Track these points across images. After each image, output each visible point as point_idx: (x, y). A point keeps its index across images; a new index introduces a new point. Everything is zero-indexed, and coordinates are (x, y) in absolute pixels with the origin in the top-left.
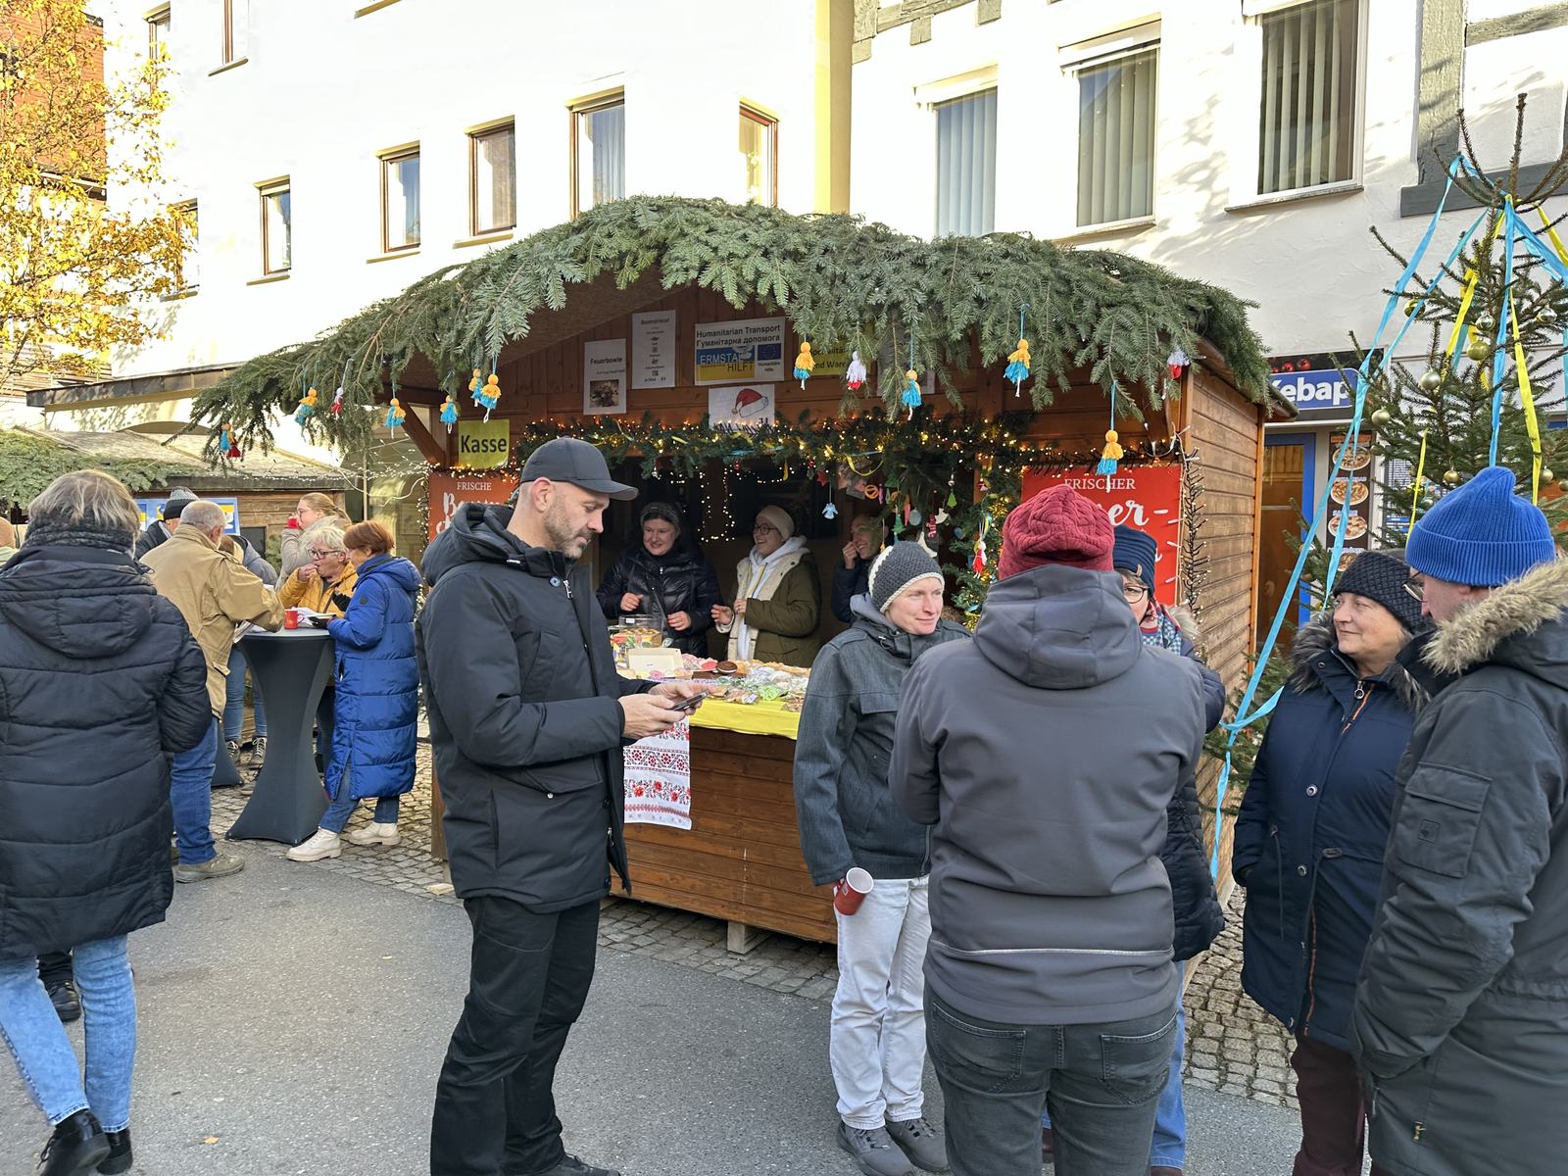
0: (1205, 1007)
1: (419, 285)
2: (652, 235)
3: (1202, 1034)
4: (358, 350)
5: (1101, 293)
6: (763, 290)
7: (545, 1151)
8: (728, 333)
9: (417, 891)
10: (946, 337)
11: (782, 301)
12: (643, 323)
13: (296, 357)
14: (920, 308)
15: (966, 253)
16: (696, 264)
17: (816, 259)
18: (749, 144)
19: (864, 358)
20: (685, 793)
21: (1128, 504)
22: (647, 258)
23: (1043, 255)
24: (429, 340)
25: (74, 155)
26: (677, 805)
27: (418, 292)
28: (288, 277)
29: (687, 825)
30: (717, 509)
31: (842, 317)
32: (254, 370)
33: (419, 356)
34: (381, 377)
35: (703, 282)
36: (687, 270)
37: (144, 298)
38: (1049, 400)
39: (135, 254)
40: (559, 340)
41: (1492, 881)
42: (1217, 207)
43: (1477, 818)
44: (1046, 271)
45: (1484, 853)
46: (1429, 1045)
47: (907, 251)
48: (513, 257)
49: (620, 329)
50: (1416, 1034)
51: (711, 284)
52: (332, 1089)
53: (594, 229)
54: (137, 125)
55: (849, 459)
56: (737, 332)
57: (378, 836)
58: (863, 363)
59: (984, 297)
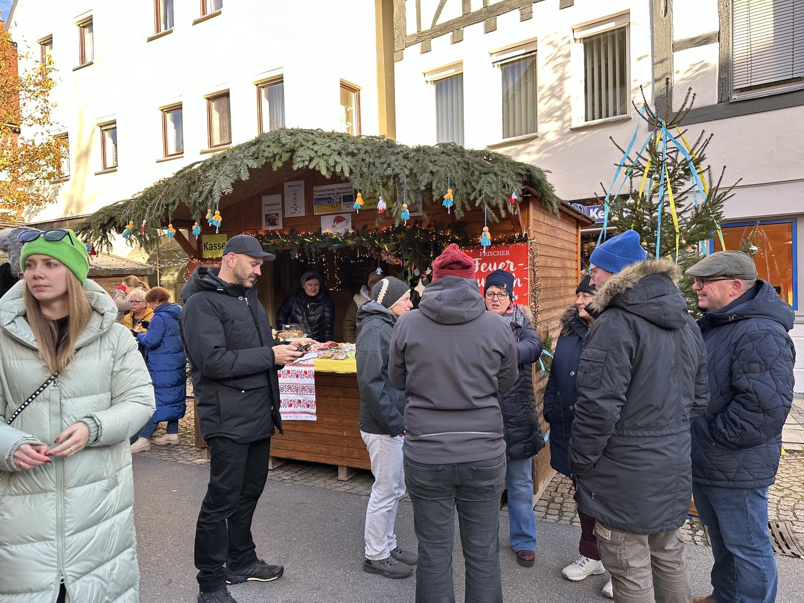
0: (556, 491)
1: (181, 171)
2: (288, 146)
3: (553, 502)
4: (153, 202)
5: (481, 168)
6: (338, 170)
7: (248, 556)
8: (329, 190)
9: (189, 463)
10: (419, 189)
11: (347, 174)
12: (289, 186)
13: (123, 207)
14: (407, 177)
15: (426, 152)
16: (308, 158)
17: (361, 156)
18: (345, 101)
19: (385, 200)
20: (313, 403)
21: (507, 262)
22: (286, 157)
23: (458, 152)
24: (186, 197)
25: (5, 112)
26: (310, 410)
27: (181, 174)
28: (116, 170)
29: (314, 418)
30: (332, 276)
31: (374, 181)
32: (102, 213)
33: (182, 204)
34: (164, 214)
35: (311, 167)
36: (303, 161)
37: (42, 183)
38: (462, 215)
39: (37, 161)
40: (249, 196)
41: (607, 389)
42: (567, 128)
43: (602, 365)
44: (459, 159)
45: (605, 378)
46: (594, 459)
47: (401, 151)
48: (225, 157)
49: (278, 189)
50: (588, 454)
51: (315, 167)
52: (149, 544)
53: (262, 144)
54: (37, 96)
55: (386, 246)
56: (333, 190)
57: (168, 440)
58: (384, 201)
59: (434, 171)
